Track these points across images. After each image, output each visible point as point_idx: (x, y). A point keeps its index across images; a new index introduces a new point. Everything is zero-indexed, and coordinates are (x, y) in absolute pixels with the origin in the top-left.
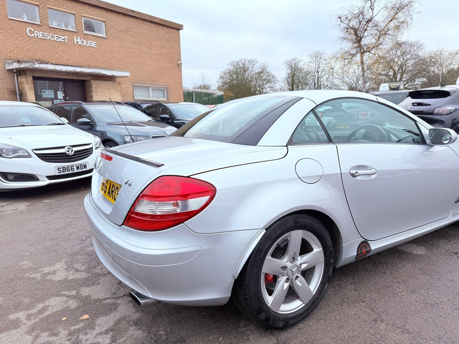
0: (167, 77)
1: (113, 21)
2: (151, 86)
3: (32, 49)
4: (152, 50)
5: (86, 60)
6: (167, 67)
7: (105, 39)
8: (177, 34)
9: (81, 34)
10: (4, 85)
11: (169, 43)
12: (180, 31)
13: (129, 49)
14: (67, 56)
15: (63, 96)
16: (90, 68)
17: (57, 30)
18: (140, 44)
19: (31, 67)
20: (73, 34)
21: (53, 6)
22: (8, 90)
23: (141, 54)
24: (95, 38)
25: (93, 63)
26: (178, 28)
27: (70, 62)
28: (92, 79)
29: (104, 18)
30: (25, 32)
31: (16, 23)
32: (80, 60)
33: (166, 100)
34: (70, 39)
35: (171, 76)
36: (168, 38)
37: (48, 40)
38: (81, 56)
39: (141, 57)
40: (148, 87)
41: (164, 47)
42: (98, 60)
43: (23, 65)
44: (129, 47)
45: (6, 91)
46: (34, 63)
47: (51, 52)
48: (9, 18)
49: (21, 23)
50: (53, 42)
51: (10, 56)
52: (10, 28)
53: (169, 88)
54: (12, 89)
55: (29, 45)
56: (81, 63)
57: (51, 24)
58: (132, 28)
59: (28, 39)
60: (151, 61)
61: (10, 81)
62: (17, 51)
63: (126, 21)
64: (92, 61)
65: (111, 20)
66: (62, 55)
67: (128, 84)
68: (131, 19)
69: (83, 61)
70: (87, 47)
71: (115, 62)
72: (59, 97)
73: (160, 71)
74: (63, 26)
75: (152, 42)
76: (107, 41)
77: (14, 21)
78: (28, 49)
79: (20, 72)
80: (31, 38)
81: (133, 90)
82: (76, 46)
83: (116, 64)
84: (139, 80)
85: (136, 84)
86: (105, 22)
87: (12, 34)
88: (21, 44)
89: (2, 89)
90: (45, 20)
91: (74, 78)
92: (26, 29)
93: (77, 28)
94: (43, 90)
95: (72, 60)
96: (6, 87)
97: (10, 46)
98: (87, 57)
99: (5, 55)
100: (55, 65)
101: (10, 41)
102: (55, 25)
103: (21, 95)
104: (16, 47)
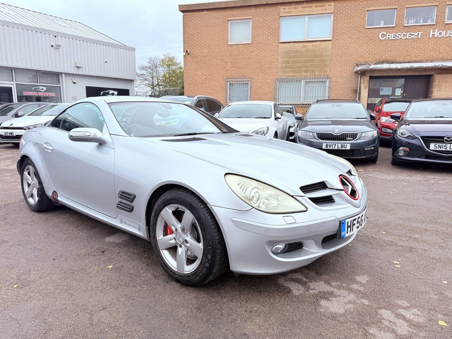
3: (381, 51)
5: (441, 53)
9: (441, 25)
10: (350, 85)
14: (417, 52)
15: (401, 93)
16: (432, 61)
17: (411, 28)
19: (367, 68)
20: (430, 27)
21: (413, 4)
22: (351, 90)
27: (420, 57)
28: (438, 73)
30: (377, 37)
31: (371, 31)
32: (433, 53)
34: (426, 33)
37: (399, 40)
38: (436, 49)
43: (360, 68)
45: (350, 90)
46: (370, 64)
47: (400, 51)
48: (366, 27)
49: (376, 30)
50: (404, 40)
51: (360, 61)
52: (365, 37)
54: (355, 89)
55: (379, 48)
56: (433, 57)
57: (408, 23)
59: (379, 43)
61: (355, 82)
62: (366, 55)
66: (412, 52)
69: (436, 55)
70: (445, 38)
72: (396, 94)
74: (421, 21)
77: (370, 30)
78: (377, 52)
79: (363, 73)
80: (382, 41)
82: (430, 40)
87: (366, 41)
88: (371, 48)
89: (347, 88)
90: (401, 21)
91: (415, 74)
92: (379, 34)
93: (438, 19)
94: (381, 88)
95: (423, 55)
96: (350, 87)
97: (362, 52)
98: (443, 49)
99: (356, 60)
100: (390, 63)
101: (363, 47)
102: (412, 23)
103: (360, 93)
104: (367, 52)
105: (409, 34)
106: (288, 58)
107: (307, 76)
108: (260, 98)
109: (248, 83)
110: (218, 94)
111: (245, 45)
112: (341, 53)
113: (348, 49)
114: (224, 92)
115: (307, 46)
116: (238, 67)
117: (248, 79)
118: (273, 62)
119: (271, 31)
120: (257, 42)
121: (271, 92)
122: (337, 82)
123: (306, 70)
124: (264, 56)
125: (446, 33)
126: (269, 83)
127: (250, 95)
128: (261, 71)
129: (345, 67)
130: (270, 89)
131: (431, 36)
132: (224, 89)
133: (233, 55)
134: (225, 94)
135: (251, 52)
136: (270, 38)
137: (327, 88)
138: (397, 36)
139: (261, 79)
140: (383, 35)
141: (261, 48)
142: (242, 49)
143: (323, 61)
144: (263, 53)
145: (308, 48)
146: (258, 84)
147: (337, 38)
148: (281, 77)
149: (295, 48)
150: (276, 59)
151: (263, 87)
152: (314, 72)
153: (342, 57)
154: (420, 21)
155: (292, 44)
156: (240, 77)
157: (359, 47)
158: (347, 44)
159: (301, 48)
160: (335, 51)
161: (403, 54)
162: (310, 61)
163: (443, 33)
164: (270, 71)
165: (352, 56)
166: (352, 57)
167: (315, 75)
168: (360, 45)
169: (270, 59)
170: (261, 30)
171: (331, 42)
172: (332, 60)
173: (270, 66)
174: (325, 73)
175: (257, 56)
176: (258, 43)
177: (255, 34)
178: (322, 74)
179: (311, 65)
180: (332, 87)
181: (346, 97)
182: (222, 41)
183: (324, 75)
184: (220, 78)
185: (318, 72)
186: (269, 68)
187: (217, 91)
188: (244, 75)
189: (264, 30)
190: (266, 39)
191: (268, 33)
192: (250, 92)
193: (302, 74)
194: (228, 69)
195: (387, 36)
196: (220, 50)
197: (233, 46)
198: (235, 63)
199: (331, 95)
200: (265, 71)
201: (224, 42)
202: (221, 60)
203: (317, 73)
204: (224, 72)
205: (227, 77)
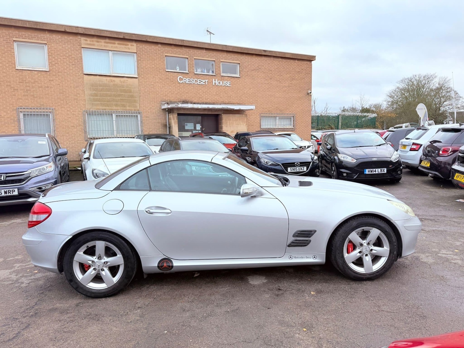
0: (295, 106)
1: (246, 62)
2: (278, 115)
3: (181, 92)
4: (282, 83)
5: (222, 98)
6: (296, 97)
7: (238, 78)
8: (308, 65)
9: (219, 76)
10: (159, 120)
11: (300, 74)
12: (312, 62)
13: (259, 85)
14: (206, 95)
15: (200, 128)
17: (200, 76)
18: (270, 79)
19: (176, 107)
20: (212, 77)
21: (198, 57)
23: (270, 88)
24: (230, 79)
25: (227, 99)
26: (310, 59)
27: (209, 100)
28: (224, 113)
29: (239, 61)
30: (176, 80)
31: (171, 74)
33: (292, 127)
34: (210, 81)
35: (299, 105)
36: (299, 70)
37: (193, 85)
38: (218, 95)
39: (270, 91)
40: (275, 117)
41: (294, 79)
42: (232, 97)
43: (170, 106)
44: (259, 83)
45: (160, 125)
46: (178, 103)
47: (194, 93)
48: (167, 70)
49: (174, 73)
50: (196, 85)
51: (165, 99)
52: (166, 78)
53: (296, 116)
54: (164, 123)
55: (179, 89)
56: (217, 100)
57: (196, 72)
58: (263, 66)
59: (178, 85)
60: (280, 93)
61: (163, 117)
63: (259, 60)
64: (226, 98)
65: (245, 61)
66: (203, 95)
67: (256, 115)
68: (263, 58)
69: (218, 99)
70: (223, 87)
71: (246, 97)
72: (197, 129)
73: (289, 101)
74: (206, 71)
75: (281, 75)
76: (240, 80)
77: (170, 73)
78: (178, 92)
79: (170, 111)
80: (180, 84)
81: (260, 120)
82: (214, 87)
83: (247, 99)
84: (267, 111)
85: (263, 115)
86: (239, 63)
87: (168, 82)
88: (173, 89)
89: (158, 123)
90: (192, 69)
91: (209, 113)
92: (178, 77)
93: (216, 72)
94: (185, 124)
95: (210, 98)
96: (160, 122)
97: (166, 92)
98: (222, 95)
99: (162, 98)
100: (193, 104)
101: (166, 87)
102: (199, 71)
103: (170, 128)
104: (170, 92)
105: (199, 81)
106: (96, 91)
107: (118, 109)
108: (67, 131)
109: (49, 114)
110: (7, 127)
111: (41, 72)
112: (148, 91)
113: (154, 88)
114: (16, 125)
115: (114, 81)
116: (33, 96)
117: (50, 111)
118: (79, 94)
119: (73, 61)
120: (56, 70)
121: (80, 125)
122: (149, 117)
123: (117, 104)
124: (67, 87)
125: (223, 83)
126: (77, 115)
127: (54, 128)
128: (65, 102)
129: (153, 104)
130: (79, 122)
131: (214, 84)
132: (16, 121)
133: (25, 82)
134: (17, 127)
135: (49, 80)
136: (72, 68)
137: (139, 122)
138: (191, 81)
139: (66, 111)
140: (181, 79)
141: (62, 78)
142: (37, 76)
143: (132, 96)
144: (66, 83)
145: (116, 83)
146: (62, 116)
147: (143, 76)
148: (90, 109)
149: (102, 81)
150: (82, 91)
151: (70, 119)
152: (125, 106)
153: (149, 94)
154: (204, 71)
155: (98, 77)
156: (37, 107)
157: (163, 87)
158: (153, 83)
159: (109, 82)
160: (142, 88)
161: (197, 96)
162: (119, 95)
163: (221, 83)
164: (77, 102)
165: (158, 94)
166: (158, 96)
167: (126, 110)
168: (164, 85)
169: (75, 90)
170: (60, 59)
171: (138, 79)
172: (140, 96)
173: (76, 97)
174: (136, 108)
175: (59, 85)
176: (58, 72)
177: (53, 61)
178: (133, 109)
179: (121, 99)
180: (143, 121)
181: (158, 131)
182: (7, 63)
183: (135, 110)
184: (8, 108)
185: (129, 106)
186: (75, 99)
187: (5, 123)
188: (43, 105)
189: (64, 59)
190: (68, 69)
191: (69, 62)
192: (54, 125)
193: (112, 108)
194: (20, 97)
195: (184, 81)
196: (5, 74)
197: (24, 71)
198: (29, 91)
199: (144, 129)
200: (70, 102)
201: (10, 65)
202: (7, 86)
203: (128, 108)
204: (14, 100)
205: (19, 106)
